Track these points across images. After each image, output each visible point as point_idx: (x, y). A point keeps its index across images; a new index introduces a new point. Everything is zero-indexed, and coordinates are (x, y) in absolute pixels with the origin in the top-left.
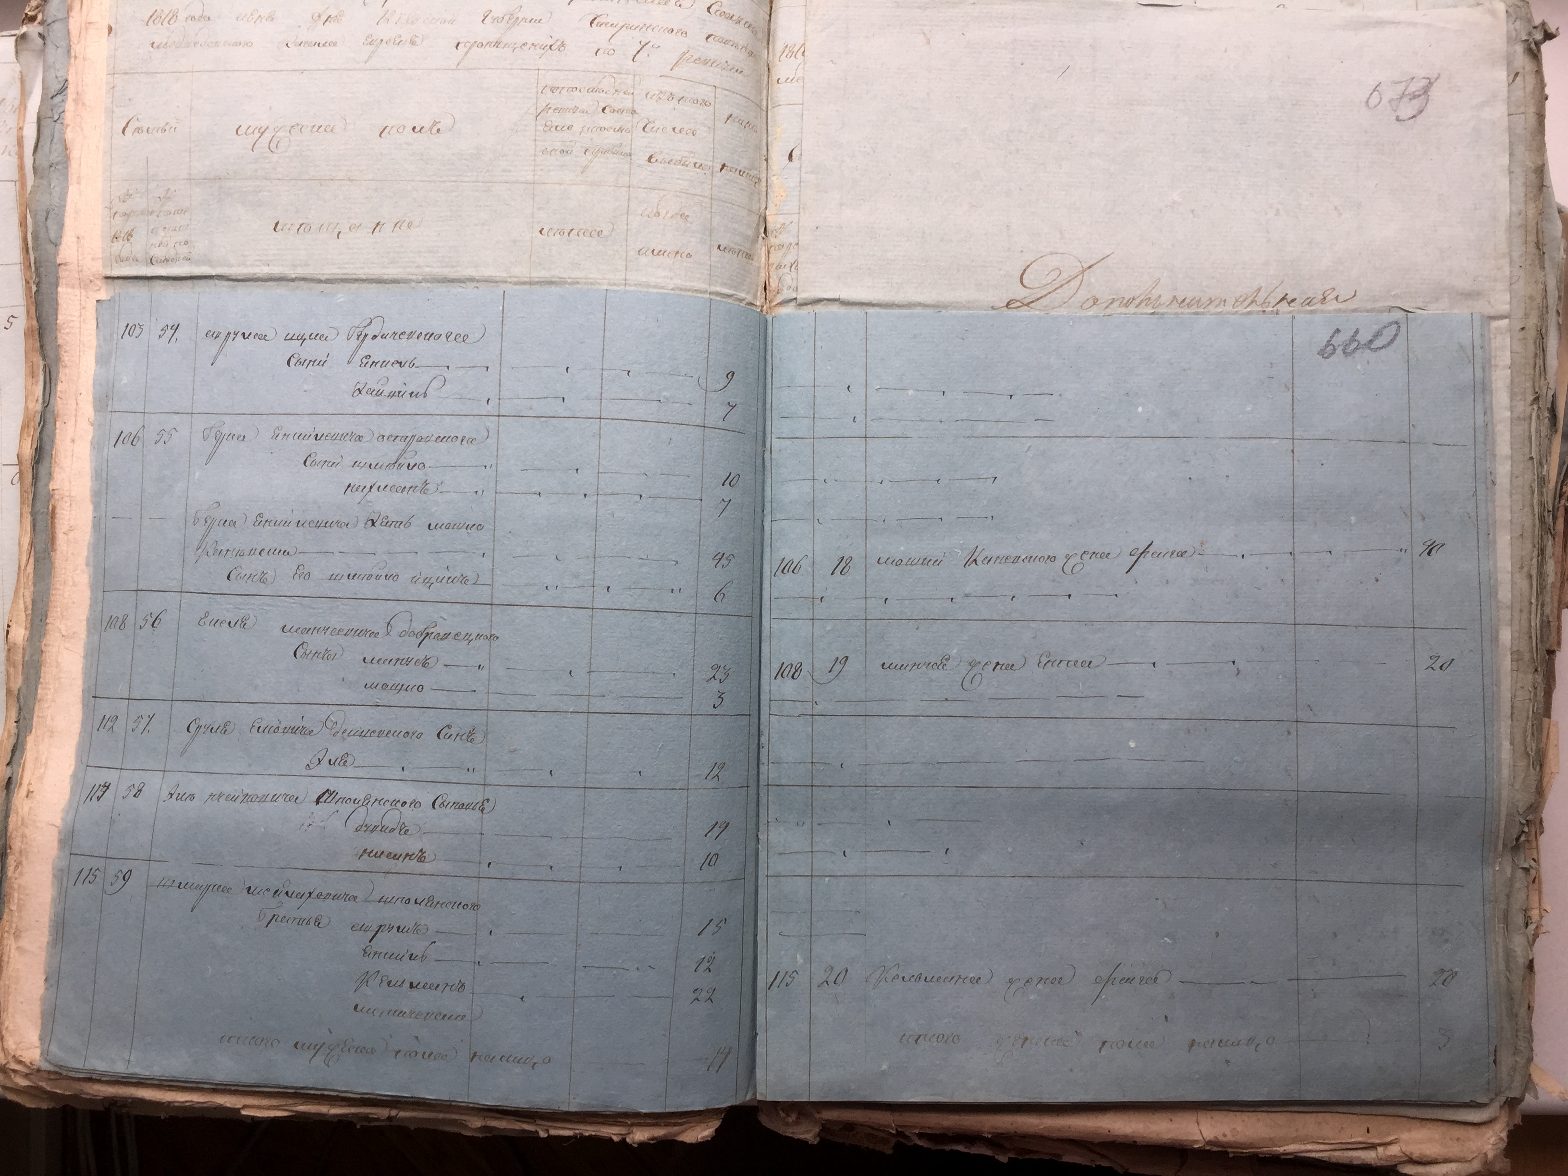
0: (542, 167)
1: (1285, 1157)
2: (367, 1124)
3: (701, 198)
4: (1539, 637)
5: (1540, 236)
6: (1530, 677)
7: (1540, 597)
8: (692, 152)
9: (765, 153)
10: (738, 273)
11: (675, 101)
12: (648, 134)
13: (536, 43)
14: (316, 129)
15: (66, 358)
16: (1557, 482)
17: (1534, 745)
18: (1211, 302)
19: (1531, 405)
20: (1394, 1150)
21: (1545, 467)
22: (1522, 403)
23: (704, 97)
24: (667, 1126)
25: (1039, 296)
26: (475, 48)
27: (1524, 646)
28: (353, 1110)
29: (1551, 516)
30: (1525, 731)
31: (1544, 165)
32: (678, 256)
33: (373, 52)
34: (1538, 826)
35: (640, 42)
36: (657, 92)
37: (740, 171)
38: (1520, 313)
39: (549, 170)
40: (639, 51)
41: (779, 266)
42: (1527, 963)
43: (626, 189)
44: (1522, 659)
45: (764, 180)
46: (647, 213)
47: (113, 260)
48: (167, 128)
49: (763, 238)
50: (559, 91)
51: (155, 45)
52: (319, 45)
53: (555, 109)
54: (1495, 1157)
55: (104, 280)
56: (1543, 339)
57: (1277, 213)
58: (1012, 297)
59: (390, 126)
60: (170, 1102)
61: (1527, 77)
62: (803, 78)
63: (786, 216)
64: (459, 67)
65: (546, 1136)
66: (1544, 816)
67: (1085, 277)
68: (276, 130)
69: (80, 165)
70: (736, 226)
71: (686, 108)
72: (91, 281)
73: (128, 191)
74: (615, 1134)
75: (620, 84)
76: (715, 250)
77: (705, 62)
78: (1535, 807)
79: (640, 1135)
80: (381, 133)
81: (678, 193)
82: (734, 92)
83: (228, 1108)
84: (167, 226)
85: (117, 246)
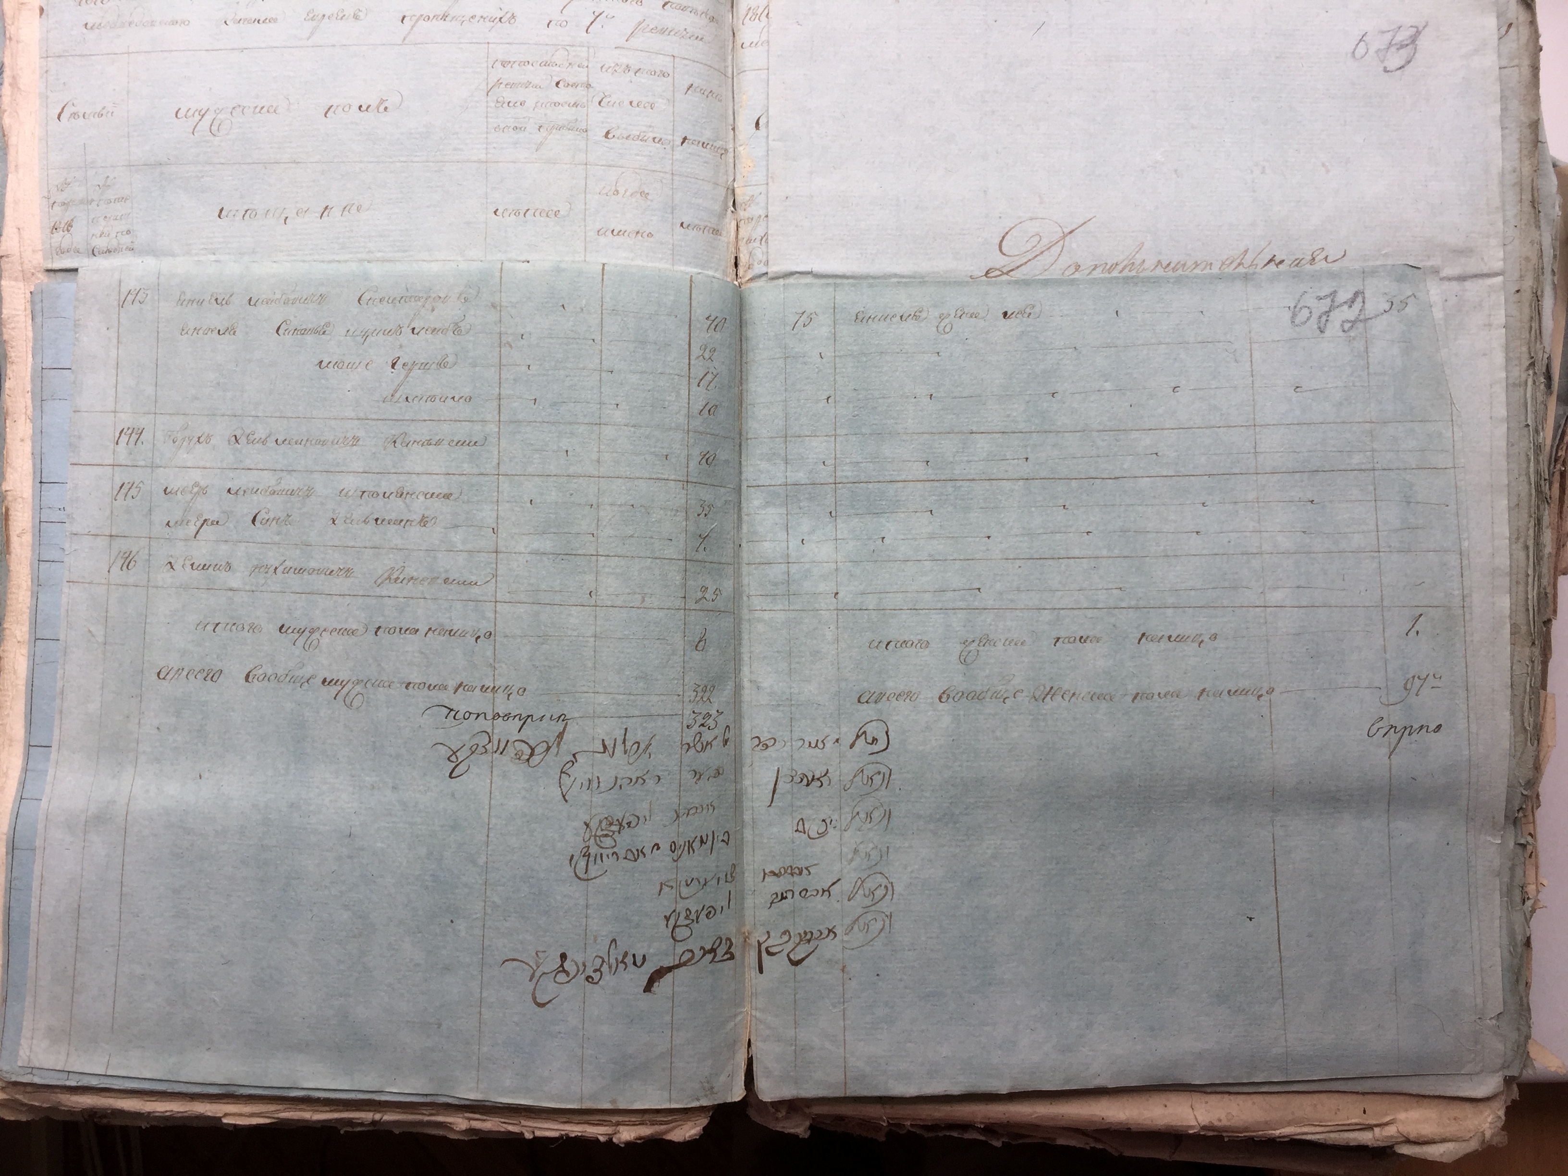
0: (495, 145)
1: (1282, 1140)
2: (349, 1129)
3: (661, 174)
4: (1536, 609)
5: (1536, 195)
6: (1527, 651)
7: (1537, 568)
8: (650, 126)
9: (731, 121)
10: (704, 250)
11: (632, 73)
12: (603, 109)
13: (485, 16)
14: (258, 110)
15: (13, 354)
16: (1552, 446)
17: (1531, 720)
18: (1197, 265)
19: (1527, 370)
20: (1391, 1131)
21: (1541, 434)
22: (1518, 368)
23: (661, 69)
24: (653, 1125)
25: (1018, 264)
26: (421, 22)
27: (1521, 619)
28: (336, 1115)
29: (1548, 484)
30: (1522, 707)
31: (1539, 119)
32: (639, 235)
33: (316, 28)
34: (1534, 800)
35: (594, 13)
36: (613, 65)
37: (704, 143)
38: (1517, 275)
39: (502, 148)
40: (593, 22)
41: (749, 241)
42: (1525, 940)
43: (583, 167)
44: (1519, 632)
45: (731, 150)
46: (604, 191)
47: (54, 252)
48: (104, 112)
49: (732, 212)
50: (510, 65)
51: (89, 26)
52: (258, 22)
53: (507, 84)
54: (1493, 1135)
55: (47, 273)
56: (1538, 301)
57: (1263, 172)
58: (990, 265)
59: (335, 105)
60: (149, 1113)
61: (1521, 28)
62: (768, 42)
63: (755, 187)
64: (406, 42)
65: (531, 1137)
66: (1540, 790)
67: (1066, 243)
68: (218, 111)
69: (17, 153)
70: (701, 201)
71: (643, 81)
72: (33, 274)
73: (66, 179)
74: (602, 1135)
75: (574, 56)
76: (679, 229)
77: (663, 31)
78: (1532, 783)
79: (627, 1134)
80: (326, 113)
81: (636, 170)
82: (694, 61)
83: (209, 1116)
84: (108, 216)
85: (57, 237)
